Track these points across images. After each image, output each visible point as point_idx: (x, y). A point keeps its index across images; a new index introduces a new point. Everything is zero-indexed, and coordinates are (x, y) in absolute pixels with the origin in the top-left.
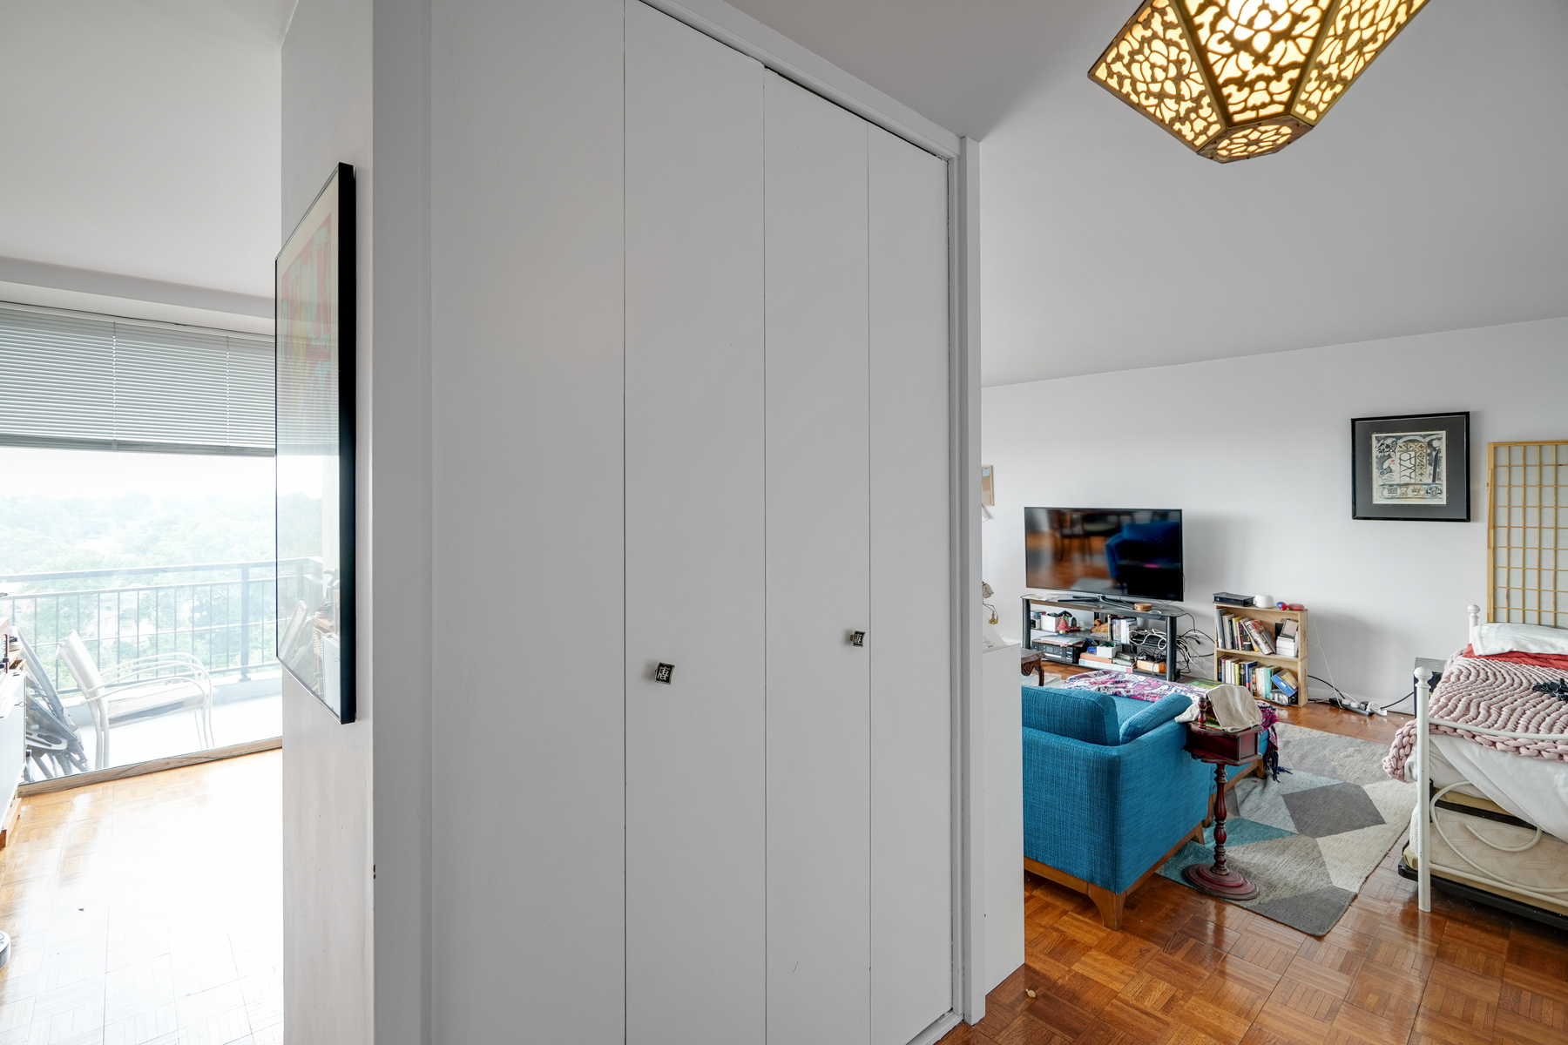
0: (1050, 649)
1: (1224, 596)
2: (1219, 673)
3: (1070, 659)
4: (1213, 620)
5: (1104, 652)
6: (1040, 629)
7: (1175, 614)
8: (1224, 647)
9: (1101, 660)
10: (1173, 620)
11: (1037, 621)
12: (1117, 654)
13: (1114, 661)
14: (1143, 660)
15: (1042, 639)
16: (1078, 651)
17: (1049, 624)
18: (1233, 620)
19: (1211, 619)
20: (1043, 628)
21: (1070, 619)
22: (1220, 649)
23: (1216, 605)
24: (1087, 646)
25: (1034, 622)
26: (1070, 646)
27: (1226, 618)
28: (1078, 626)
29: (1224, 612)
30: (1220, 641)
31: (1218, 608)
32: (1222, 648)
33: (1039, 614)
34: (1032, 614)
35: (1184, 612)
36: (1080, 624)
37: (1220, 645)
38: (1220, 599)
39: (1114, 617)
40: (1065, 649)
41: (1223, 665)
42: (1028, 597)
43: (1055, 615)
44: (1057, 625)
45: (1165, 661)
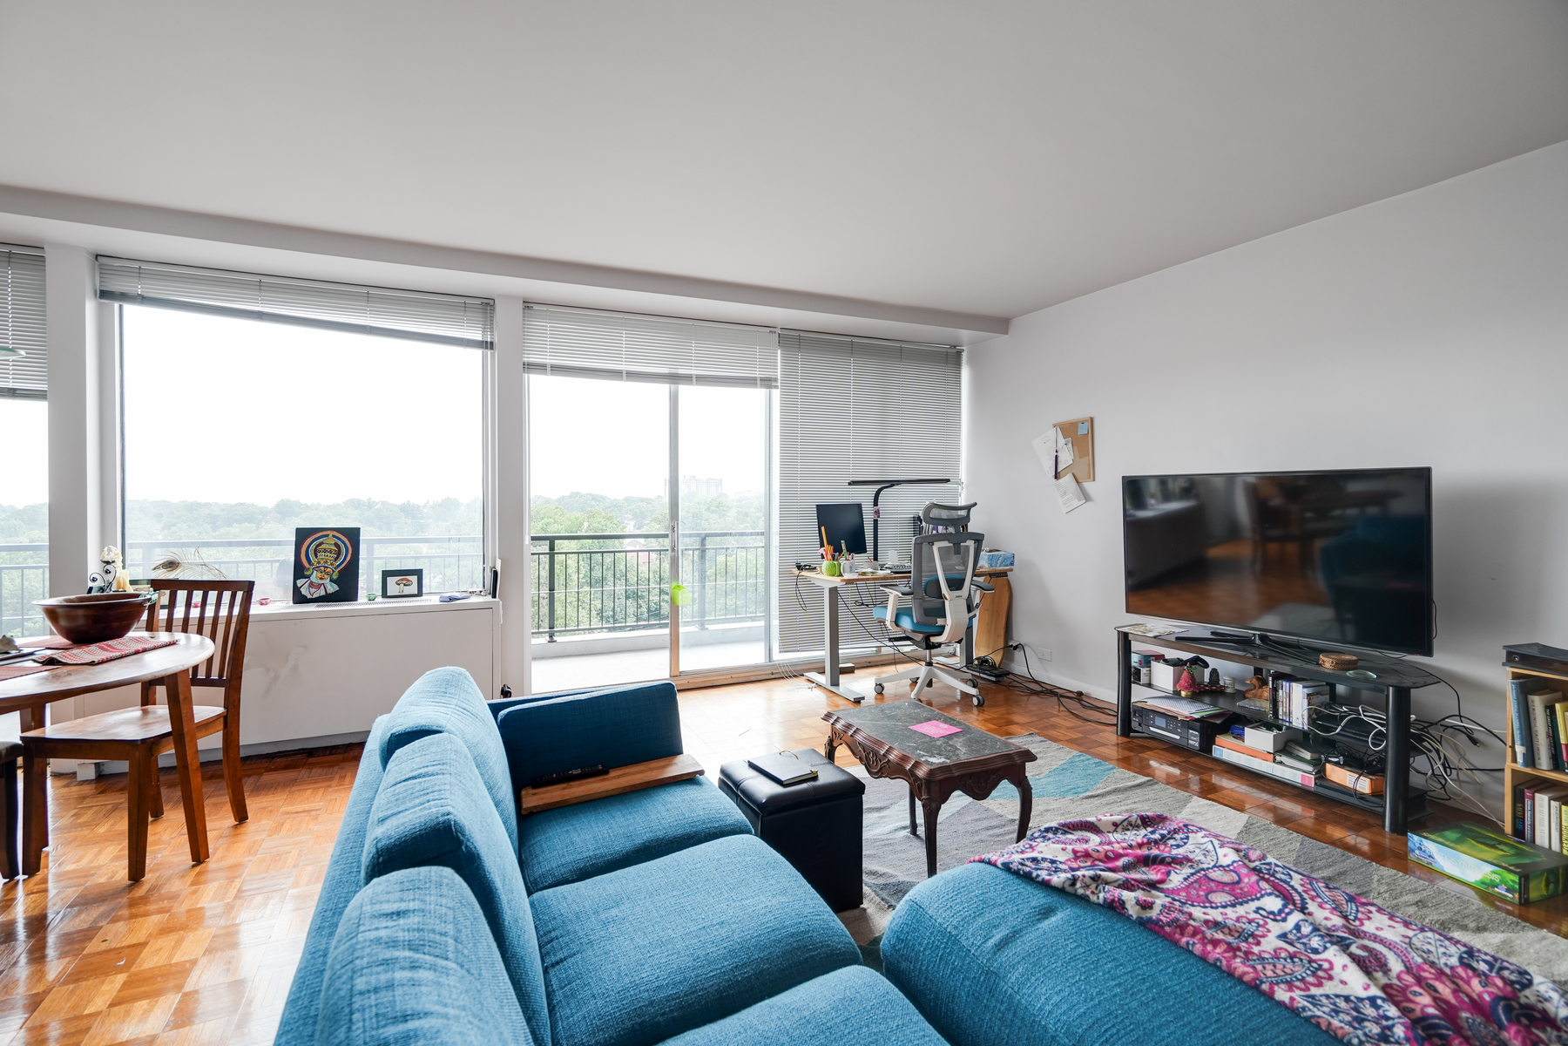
0: (1161, 722)
1: (1535, 652)
2: (1518, 819)
3: (1194, 741)
4: (1503, 696)
5: (1259, 739)
6: (1150, 685)
7: (1407, 682)
8: (1531, 759)
9: (1253, 753)
10: (1403, 695)
11: (1144, 671)
12: (1286, 744)
13: (1278, 758)
14: (1337, 764)
15: (1150, 702)
16: (1210, 730)
17: (1163, 676)
18: (1558, 706)
19: (1500, 695)
20: (1154, 682)
21: (1207, 672)
22: (1520, 766)
23: (1510, 670)
24: (1233, 723)
25: (1138, 672)
26: (1197, 720)
27: (1537, 702)
28: (1221, 683)
29: (1527, 688)
30: (1520, 750)
31: (1516, 676)
32: (1526, 764)
33: (1147, 660)
34: (1135, 659)
35: (1432, 678)
36: (1224, 680)
37: (1520, 759)
38: (1515, 656)
39: (1279, 676)
40: (1189, 724)
41: (1528, 803)
42: (1126, 630)
43: (1177, 663)
44: (1176, 681)
45: (1382, 771)
